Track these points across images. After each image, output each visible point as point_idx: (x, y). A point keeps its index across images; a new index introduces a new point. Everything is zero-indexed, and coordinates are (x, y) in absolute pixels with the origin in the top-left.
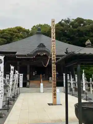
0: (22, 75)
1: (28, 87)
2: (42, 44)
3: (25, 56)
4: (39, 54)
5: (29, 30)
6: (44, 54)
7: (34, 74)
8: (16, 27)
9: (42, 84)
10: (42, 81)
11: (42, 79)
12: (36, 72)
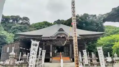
0: (45, 51)
1: (51, 62)
2: (62, 29)
3: (49, 37)
4: (59, 36)
5: (52, 23)
6: (63, 36)
7: (55, 52)
8: (44, 22)
9: (62, 60)
10: (61, 57)
11: (61, 56)
12: (57, 50)
